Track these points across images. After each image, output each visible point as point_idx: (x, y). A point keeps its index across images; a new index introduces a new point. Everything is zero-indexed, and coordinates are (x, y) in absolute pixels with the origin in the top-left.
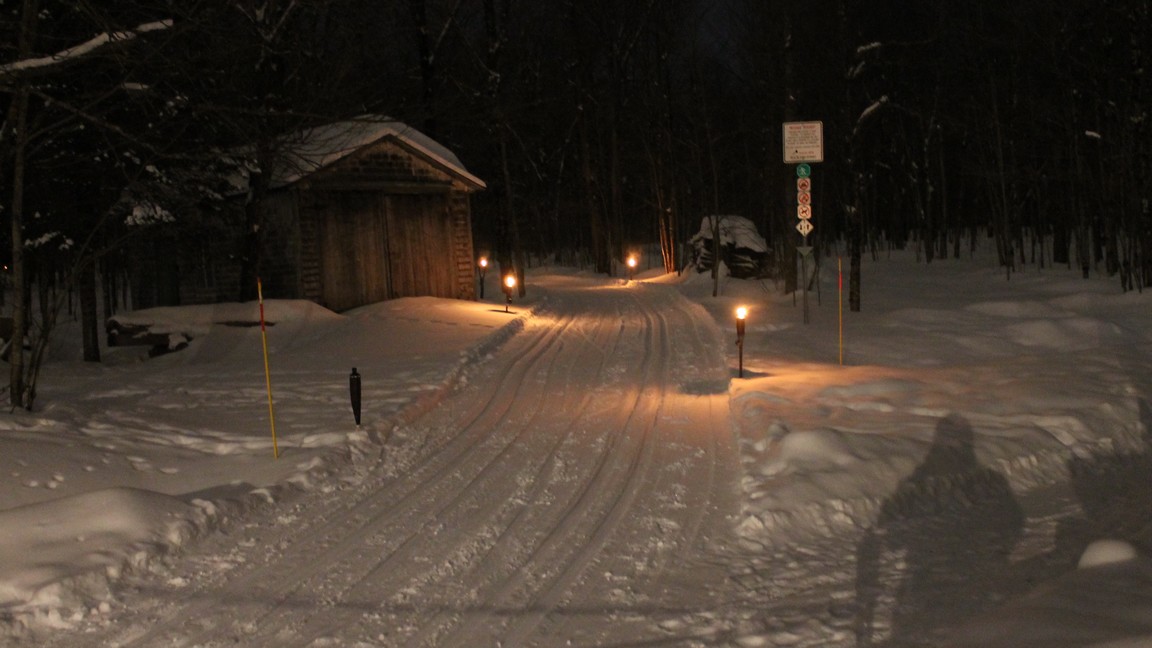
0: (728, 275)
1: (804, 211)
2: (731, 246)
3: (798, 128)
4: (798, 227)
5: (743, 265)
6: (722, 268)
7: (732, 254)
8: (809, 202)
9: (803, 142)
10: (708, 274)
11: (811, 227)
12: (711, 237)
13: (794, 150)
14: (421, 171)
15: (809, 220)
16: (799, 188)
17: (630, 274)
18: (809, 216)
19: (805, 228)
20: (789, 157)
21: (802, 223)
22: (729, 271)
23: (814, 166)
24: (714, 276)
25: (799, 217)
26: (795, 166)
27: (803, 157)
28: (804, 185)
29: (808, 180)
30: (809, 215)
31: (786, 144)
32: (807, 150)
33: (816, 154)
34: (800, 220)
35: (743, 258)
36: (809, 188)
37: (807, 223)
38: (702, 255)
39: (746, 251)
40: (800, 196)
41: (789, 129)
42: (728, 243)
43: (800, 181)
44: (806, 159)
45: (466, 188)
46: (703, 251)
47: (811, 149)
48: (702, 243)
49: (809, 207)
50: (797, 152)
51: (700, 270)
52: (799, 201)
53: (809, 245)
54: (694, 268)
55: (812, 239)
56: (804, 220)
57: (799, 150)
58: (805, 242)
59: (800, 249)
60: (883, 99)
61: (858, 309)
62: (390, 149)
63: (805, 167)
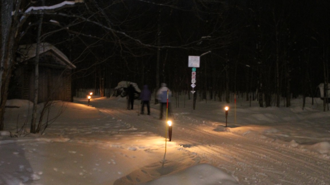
1: (194, 81)
3: (193, 58)
4: (191, 85)
8: (195, 78)
9: (194, 62)
11: (195, 86)
13: (191, 64)
14: (58, 61)
15: (195, 83)
16: (192, 74)
19: (193, 86)
20: (190, 65)
23: (197, 68)
25: (192, 82)
26: (191, 68)
28: (194, 74)
29: (195, 72)
30: (195, 82)
31: (189, 62)
32: (195, 64)
33: (198, 65)
36: (195, 75)
40: (192, 76)
43: (193, 73)
44: (195, 66)
45: (70, 68)
49: (195, 80)
50: (192, 64)
51: (122, 97)
52: (192, 78)
53: (194, 90)
54: (120, 96)
55: (195, 89)
56: (193, 83)
57: (193, 64)
58: (193, 89)
59: (192, 91)
60: (209, 51)
61: (195, 109)
62: (51, 54)
63: (194, 69)
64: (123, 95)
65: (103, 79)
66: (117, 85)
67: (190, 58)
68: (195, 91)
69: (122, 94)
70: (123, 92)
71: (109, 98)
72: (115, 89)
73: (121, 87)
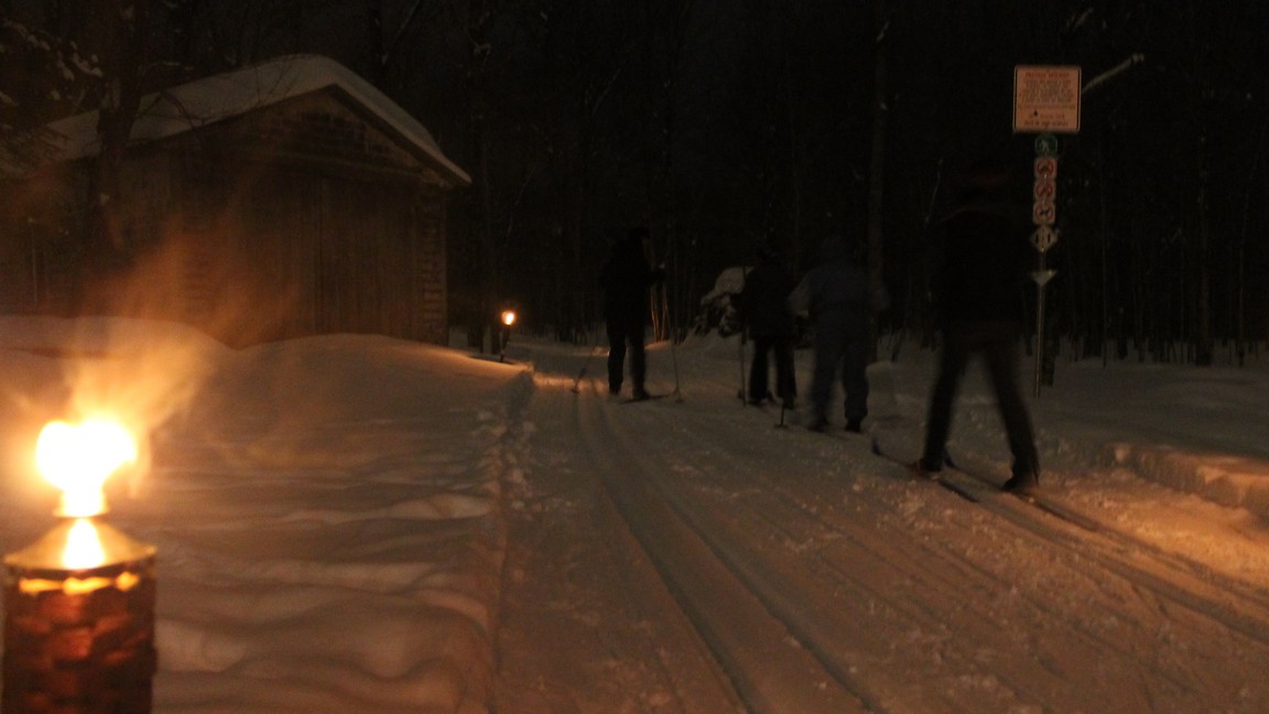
1: (1044, 207)
3: (1039, 75)
8: (1053, 197)
9: (1048, 99)
11: (1054, 238)
13: (1032, 111)
14: (379, 149)
15: (1053, 227)
16: (1037, 174)
18: (1052, 220)
19: (1045, 240)
20: (1022, 121)
21: (1039, 231)
23: (1061, 137)
25: (1036, 220)
26: (1030, 138)
27: (1047, 124)
28: (1045, 169)
29: (1054, 162)
30: (1052, 218)
31: (1019, 100)
32: (1054, 112)
33: (1070, 121)
34: (1036, 227)
36: (1054, 174)
37: (1048, 231)
40: (1038, 186)
41: (1023, 76)
43: (1039, 162)
44: (1052, 127)
45: (442, 183)
46: (730, 309)
47: (1060, 112)
48: (726, 300)
49: (1053, 207)
50: (1035, 114)
51: (725, 334)
52: (1036, 196)
53: (1048, 267)
54: (714, 331)
55: (1054, 258)
56: (1043, 227)
57: (1040, 111)
58: (1042, 262)
59: (1034, 272)
60: (1136, 58)
61: (1051, 383)
62: (333, 108)
63: (1050, 141)
64: (727, 328)
66: (711, 287)
67: (1025, 79)
68: (1050, 274)
69: (723, 321)
70: (728, 314)
71: (683, 344)
72: (702, 302)
73: (725, 294)
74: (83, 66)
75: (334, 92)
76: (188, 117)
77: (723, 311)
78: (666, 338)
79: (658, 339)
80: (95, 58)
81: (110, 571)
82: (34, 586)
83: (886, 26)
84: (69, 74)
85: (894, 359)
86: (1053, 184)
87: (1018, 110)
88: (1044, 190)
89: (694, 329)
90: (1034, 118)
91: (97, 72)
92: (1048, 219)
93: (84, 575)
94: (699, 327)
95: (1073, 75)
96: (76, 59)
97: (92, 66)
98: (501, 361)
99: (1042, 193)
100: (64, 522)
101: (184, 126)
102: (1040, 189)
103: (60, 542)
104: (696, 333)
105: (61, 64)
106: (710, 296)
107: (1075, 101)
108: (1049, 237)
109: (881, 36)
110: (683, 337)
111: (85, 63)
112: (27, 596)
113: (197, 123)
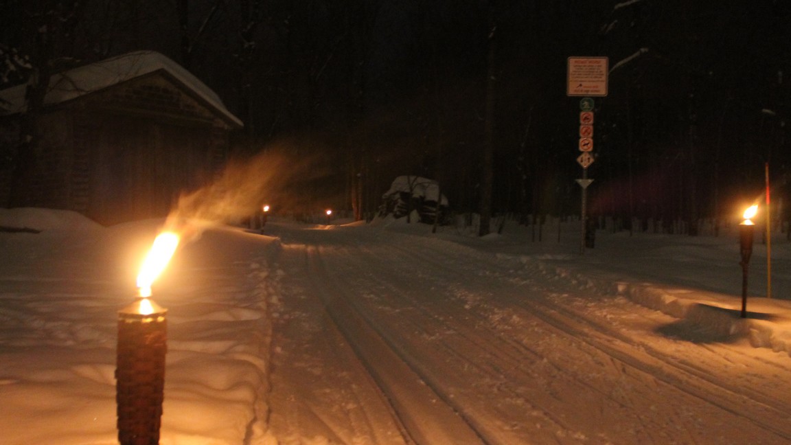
0: (419, 221)
1: (586, 143)
2: (422, 198)
3: (582, 62)
4: (579, 160)
5: (430, 214)
6: (415, 215)
7: (422, 205)
8: (591, 135)
9: (588, 77)
10: (404, 219)
11: (592, 160)
12: (407, 191)
13: (579, 83)
14: (188, 106)
15: (591, 153)
16: (582, 122)
17: (328, 220)
19: (585, 161)
20: (573, 89)
21: (583, 156)
22: (420, 218)
23: (597, 99)
24: (409, 221)
25: (581, 149)
26: (578, 99)
27: (588, 91)
28: (586, 118)
29: (592, 114)
30: (591, 149)
31: (571, 77)
32: (591, 84)
33: (602, 90)
34: (581, 153)
35: (430, 208)
36: (591, 122)
37: (588, 156)
38: (399, 204)
39: (433, 203)
40: (582, 129)
41: (573, 63)
42: (421, 197)
43: (583, 115)
44: (590, 93)
45: (226, 127)
46: (400, 201)
47: (594, 84)
48: (398, 196)
49: (591, 140)
50: (581, 85)
51: (397, 217)
52: (581, 135)
53: (589, 177)
54: (390, 215)
55: (592, 171)
56: (586, 153)
57: (583, 84)
58: (585, 174)
59: (580, 181)
60: (643, 50)
61: (593, 247)
62: (162, 83)
63: (589, 101)
64: (398, 213)
65: (359, 175)
66: (388, 188)
67: (574, 64)
68: (590, 181)
69: (396, 209)
71: (372, 222)
72: (383, 197)
73: (397, 192)
74: (21, 62)
75: (162, 73)
76: (77, 90)
77: (396, 202)
78: (362, 219)
79: (357, 220)
80: (27, 58)
81: (154, 316)
82: (130, 321)
83: (494, 29)
84: (12, 67)
85: (499, 232)
86: (591, 127)
87: (570, 83)
88: (586, 131)
89: (378, 214)
90: (580, 88)
91: (28, 66)
92: (589, 148)
93: (147, 317)
94: (381, 213)
95: (603, 62)
96: (16, 58)
97: (26, 62)
98: (262, 234)
99: (584, 133)
100: (140, 299)
101: (75, 95)
102: (584, 131)
103: (138, 306)
104: (379, 216)
105: (8, 61)
106: (387, 194)
107: (604, 78)
108: (589, 159)
109: (491, 35)
110: (371, 219)
111: (22, 60)
112: (128, 324)
113: (83, 93)
